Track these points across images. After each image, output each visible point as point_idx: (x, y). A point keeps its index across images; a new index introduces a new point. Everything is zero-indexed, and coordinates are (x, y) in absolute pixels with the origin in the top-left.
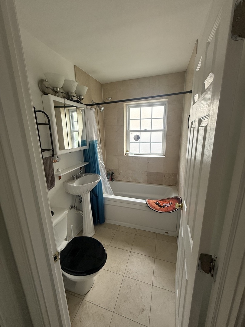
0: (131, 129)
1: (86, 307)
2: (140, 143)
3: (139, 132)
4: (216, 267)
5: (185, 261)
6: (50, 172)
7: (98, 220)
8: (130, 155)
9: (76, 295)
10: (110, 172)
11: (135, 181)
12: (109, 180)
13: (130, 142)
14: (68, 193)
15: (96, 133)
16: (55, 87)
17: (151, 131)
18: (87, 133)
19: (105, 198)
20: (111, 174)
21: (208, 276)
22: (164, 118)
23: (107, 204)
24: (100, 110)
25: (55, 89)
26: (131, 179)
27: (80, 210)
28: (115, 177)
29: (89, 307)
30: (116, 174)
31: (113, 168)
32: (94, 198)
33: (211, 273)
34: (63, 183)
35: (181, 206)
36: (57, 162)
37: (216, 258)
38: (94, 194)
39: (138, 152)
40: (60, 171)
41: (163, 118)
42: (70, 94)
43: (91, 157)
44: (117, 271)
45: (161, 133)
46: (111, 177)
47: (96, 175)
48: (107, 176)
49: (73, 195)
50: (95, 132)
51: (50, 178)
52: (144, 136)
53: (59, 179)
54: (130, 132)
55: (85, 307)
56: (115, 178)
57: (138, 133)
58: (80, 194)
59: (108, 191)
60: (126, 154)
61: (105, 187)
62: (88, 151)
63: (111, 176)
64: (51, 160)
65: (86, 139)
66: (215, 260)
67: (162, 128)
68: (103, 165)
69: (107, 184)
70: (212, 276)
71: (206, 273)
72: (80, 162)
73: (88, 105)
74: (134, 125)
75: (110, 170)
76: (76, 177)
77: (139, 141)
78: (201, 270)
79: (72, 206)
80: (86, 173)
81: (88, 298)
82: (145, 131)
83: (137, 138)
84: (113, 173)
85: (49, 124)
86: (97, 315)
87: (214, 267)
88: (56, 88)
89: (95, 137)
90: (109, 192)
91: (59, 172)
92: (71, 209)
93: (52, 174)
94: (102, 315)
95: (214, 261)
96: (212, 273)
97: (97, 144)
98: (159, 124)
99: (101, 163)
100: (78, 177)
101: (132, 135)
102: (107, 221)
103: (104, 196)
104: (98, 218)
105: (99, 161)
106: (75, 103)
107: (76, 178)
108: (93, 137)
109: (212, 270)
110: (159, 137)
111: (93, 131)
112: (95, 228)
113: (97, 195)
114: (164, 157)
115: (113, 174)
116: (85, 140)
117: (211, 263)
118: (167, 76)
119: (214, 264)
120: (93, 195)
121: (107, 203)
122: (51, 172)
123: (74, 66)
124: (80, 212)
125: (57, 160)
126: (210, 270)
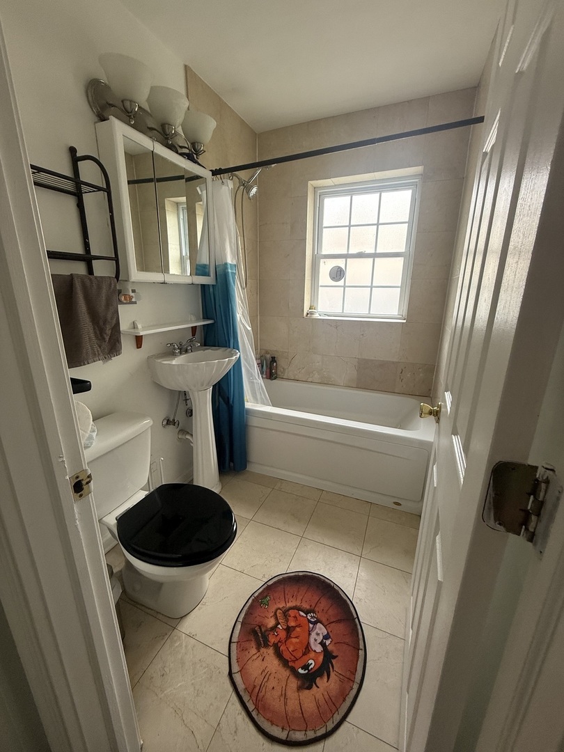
0: (324, 252)
1: (181, 645)
2: (344, 287)
3: (344, 260)
4: (548, 506)
5: (438, 537)
6: (109, 316)
7: (232, 464)
8: (316, 316)
9: (160, 617)
10: (268, 356)
11: (325, 382)
12: (264, 376)
13: (320, 284)
14: (159, 387)
15: (233, 247)
16: (127, 100)
17: (375, 256)
18: (212, 246)
19: (248, 411)
20: (269, 363)
21: (516, 542)
22: (410, 223)
23: (254, 425)
24: (248, 192)
25: (127, 104)
26: (316, 377)
27: (188, 433)
28: (280, 369)
29: (186, 646)
30: (282, 363)
31: (274, 347)
32: (223, 406)
33: (527, 529)
34: (148, 358)
35: (437, 411)
36: (132, 303)
37: (551, 472)
38: (223, 399)
39: (339, 310)
40: (140, 326)
41: (408, 222)
42: (167, 132)
43: (220, 306)
44: (264, 575)
45: (400, 261)
46: (268, 370)
47: (229, 350)
48: (261, 365)
49: (172, 392)
50: (230, 242)
51: (109, 332)
52: (357, 270)
53: (138, 348)
54: (322, 261)
55: (177, 644)
56: (279, 373)
57: (340, 263)
58: (186, 389)
59: (259, 397)
60: (308, 314)
61: (252, 383)
62: (211, 290)
63: (270, 368)
64: (110, 284)
65: (208, 263)
66: (547, 482)
67: (402, 248)
68: (249, 329)
69: (257, 378)
70: (531, 538)
71: (508, 530)
72: (193, 318)
73: (215, 173)
74: (331, 242)
75: (267, 352)
76: (181, 349)
77: (341, 283)
78: (492, 522)
79: (168, 420)
80: (205, 345)
81: (188, 626)
82: (361, 255)
83: (338, 274)
84: (273, 360)
85: (108, 190)
86: (204, 665)
87: (540, 505)
88: (131, 101)
89: (230, 254)
90: (262, 398)
91: (137, 328)
92: (167, 427)
93: (114, 321)
94: (215, 668)
95: (543, 486)
96: (531, 530)
97: (234, 274)
98: (397, 238)
99: (243, 324)
100: (183, 350)
101: (326, 267)
102: (252, 468)
103: (246, 407)
104: (232, 460)
105: (239, 319)
106: (180, 158)
107: (181, 353)
108: (225, 255)
109: (534, 518)
110: (393, 272)
111: (225, 240)
112: (220, 480)
113: (231, 402)
114: (405, 321)
115: (276, 362)
116: (205, 265)
117: (530, 495)
118: (424, 101)
119: (542, 494)
120: (220, 399)
121: (254, 422)
122: (112, 319)
123: (186, 67)
124: (188, 437)
125: (131, 298)
126: (525, 522)
